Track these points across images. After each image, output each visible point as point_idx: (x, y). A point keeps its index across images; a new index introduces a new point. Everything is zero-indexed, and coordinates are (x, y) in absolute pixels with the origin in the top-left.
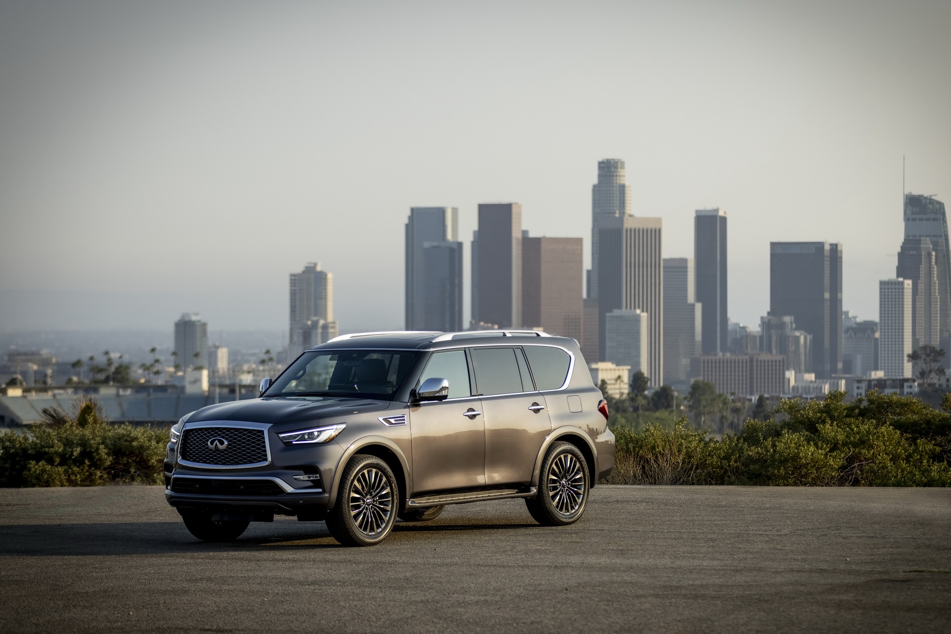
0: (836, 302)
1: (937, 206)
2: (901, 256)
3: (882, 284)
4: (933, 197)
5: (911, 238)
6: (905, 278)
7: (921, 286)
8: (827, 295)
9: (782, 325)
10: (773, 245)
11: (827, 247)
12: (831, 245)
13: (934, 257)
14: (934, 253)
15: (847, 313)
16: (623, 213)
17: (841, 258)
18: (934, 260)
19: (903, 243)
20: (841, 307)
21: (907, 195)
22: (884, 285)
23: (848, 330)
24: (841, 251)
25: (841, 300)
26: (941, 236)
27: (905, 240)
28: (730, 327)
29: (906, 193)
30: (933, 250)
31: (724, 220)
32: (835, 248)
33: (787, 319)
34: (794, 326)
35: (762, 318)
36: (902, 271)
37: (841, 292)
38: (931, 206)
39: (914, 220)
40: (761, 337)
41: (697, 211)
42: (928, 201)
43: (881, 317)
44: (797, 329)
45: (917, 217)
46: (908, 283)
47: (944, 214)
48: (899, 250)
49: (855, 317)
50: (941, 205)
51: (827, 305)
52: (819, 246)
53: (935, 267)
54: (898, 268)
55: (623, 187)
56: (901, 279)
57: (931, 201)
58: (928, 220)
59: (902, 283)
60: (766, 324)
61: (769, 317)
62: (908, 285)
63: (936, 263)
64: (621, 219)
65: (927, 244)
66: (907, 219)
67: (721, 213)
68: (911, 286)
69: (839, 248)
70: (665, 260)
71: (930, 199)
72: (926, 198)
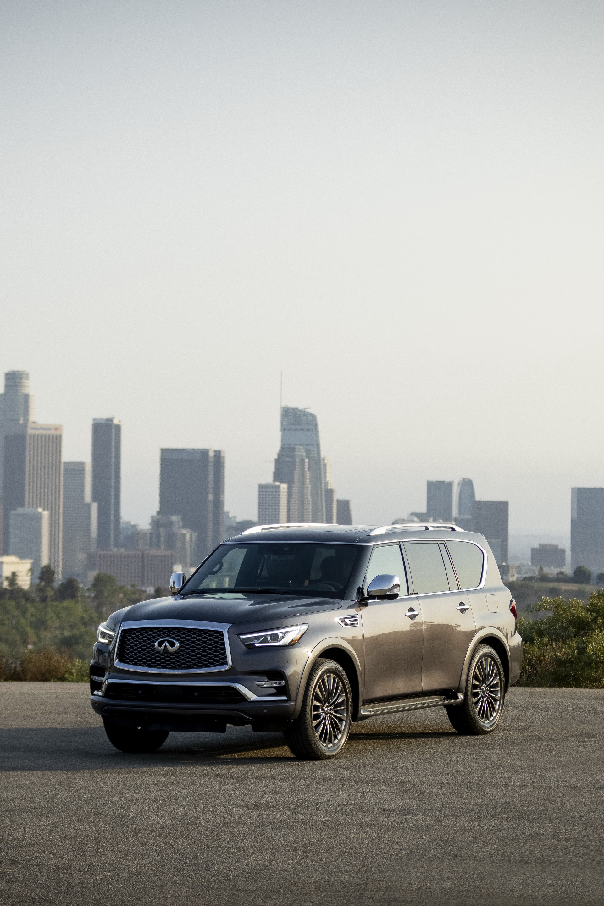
0: (218, 503)
1: (311, 418)
2: (278, 462)
3: (261, 487)
4: (307, 410)
5: (287, 446)
6: (282, 482)
7: (295, 490)
8: (211, 497)
9: (170, 524)
10: (163, 451)
11: (211, 454)
12: (215, 451)
13: (307, 464)
14: (307, 460)
15: (228, 513)
16: (26, 420)
17: (224, 463)
18: (306, 467)
19: (280, 451)
20: (223, 508)
21: (283, 408)
22: (262, 488)
23: (229, 528)
24: (224, 457)
25: (223, 502)
26: (313, 445)
27: (282, 448)
28: (122, 526)
29: (283, 406)
30: (307, 457)
31: (118, 427)
32: (218, 455)
33: (175, 518)
34: (181, 524)
35: (152, 517)
36: (278, 475)
37: (223, 494)
38: (304, 418)
39: (290, 430)
40: (151, 534)
41: (94, 420)
42: (302, 413)
43: (259, 517)
44: (184, 526)
45: (293, 427)
46: (284, 487)
47: (316, 425)
48: (276, 457)
49: (235, 517)
50: (314, 417)
51: (211, 506)
52: (204, 453)
53: (308, 472)
54: (275, 473)
55: (26, 397)
56: (277, 483)
57: (305, 414)
58: (302, 430)
59: (278, 487)
60: (156, 523)
61: (159, 516)
62: (284, 488)
63: (309, 469)
64: (25, 425)
65: (301, 452)
66: (283, 430)
67: (116, 422)
68: (286, 490)
69: (222, 455)
70: (65, 463)
71: (305, 412)
72: (300, 411)
